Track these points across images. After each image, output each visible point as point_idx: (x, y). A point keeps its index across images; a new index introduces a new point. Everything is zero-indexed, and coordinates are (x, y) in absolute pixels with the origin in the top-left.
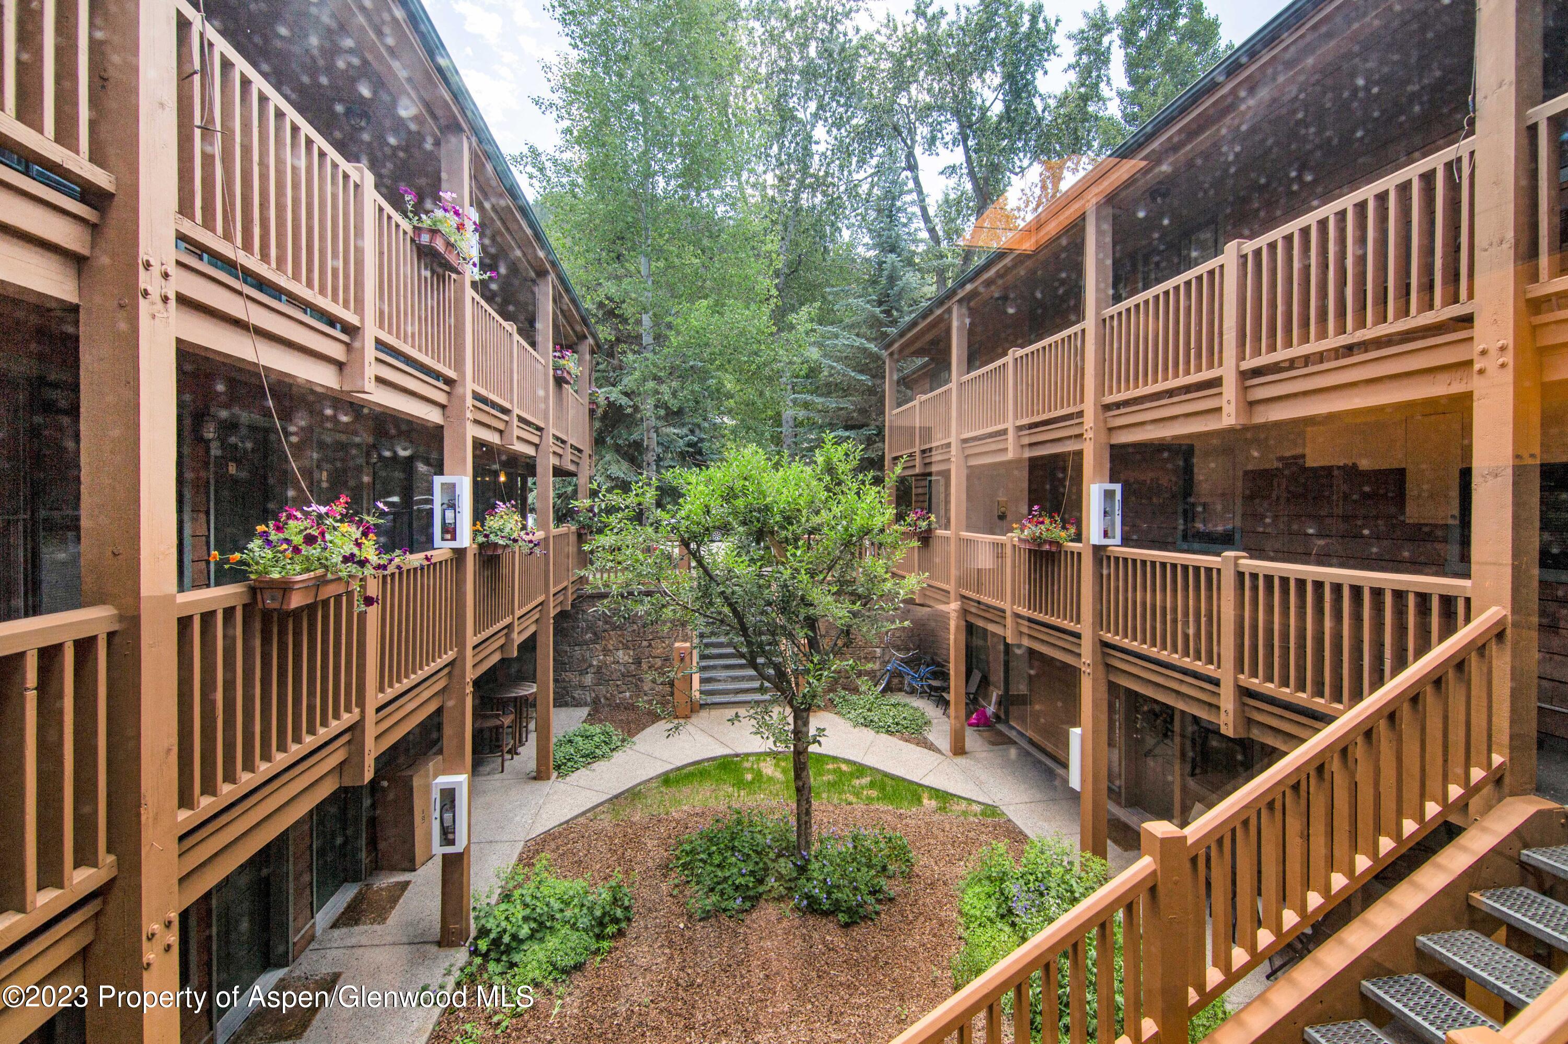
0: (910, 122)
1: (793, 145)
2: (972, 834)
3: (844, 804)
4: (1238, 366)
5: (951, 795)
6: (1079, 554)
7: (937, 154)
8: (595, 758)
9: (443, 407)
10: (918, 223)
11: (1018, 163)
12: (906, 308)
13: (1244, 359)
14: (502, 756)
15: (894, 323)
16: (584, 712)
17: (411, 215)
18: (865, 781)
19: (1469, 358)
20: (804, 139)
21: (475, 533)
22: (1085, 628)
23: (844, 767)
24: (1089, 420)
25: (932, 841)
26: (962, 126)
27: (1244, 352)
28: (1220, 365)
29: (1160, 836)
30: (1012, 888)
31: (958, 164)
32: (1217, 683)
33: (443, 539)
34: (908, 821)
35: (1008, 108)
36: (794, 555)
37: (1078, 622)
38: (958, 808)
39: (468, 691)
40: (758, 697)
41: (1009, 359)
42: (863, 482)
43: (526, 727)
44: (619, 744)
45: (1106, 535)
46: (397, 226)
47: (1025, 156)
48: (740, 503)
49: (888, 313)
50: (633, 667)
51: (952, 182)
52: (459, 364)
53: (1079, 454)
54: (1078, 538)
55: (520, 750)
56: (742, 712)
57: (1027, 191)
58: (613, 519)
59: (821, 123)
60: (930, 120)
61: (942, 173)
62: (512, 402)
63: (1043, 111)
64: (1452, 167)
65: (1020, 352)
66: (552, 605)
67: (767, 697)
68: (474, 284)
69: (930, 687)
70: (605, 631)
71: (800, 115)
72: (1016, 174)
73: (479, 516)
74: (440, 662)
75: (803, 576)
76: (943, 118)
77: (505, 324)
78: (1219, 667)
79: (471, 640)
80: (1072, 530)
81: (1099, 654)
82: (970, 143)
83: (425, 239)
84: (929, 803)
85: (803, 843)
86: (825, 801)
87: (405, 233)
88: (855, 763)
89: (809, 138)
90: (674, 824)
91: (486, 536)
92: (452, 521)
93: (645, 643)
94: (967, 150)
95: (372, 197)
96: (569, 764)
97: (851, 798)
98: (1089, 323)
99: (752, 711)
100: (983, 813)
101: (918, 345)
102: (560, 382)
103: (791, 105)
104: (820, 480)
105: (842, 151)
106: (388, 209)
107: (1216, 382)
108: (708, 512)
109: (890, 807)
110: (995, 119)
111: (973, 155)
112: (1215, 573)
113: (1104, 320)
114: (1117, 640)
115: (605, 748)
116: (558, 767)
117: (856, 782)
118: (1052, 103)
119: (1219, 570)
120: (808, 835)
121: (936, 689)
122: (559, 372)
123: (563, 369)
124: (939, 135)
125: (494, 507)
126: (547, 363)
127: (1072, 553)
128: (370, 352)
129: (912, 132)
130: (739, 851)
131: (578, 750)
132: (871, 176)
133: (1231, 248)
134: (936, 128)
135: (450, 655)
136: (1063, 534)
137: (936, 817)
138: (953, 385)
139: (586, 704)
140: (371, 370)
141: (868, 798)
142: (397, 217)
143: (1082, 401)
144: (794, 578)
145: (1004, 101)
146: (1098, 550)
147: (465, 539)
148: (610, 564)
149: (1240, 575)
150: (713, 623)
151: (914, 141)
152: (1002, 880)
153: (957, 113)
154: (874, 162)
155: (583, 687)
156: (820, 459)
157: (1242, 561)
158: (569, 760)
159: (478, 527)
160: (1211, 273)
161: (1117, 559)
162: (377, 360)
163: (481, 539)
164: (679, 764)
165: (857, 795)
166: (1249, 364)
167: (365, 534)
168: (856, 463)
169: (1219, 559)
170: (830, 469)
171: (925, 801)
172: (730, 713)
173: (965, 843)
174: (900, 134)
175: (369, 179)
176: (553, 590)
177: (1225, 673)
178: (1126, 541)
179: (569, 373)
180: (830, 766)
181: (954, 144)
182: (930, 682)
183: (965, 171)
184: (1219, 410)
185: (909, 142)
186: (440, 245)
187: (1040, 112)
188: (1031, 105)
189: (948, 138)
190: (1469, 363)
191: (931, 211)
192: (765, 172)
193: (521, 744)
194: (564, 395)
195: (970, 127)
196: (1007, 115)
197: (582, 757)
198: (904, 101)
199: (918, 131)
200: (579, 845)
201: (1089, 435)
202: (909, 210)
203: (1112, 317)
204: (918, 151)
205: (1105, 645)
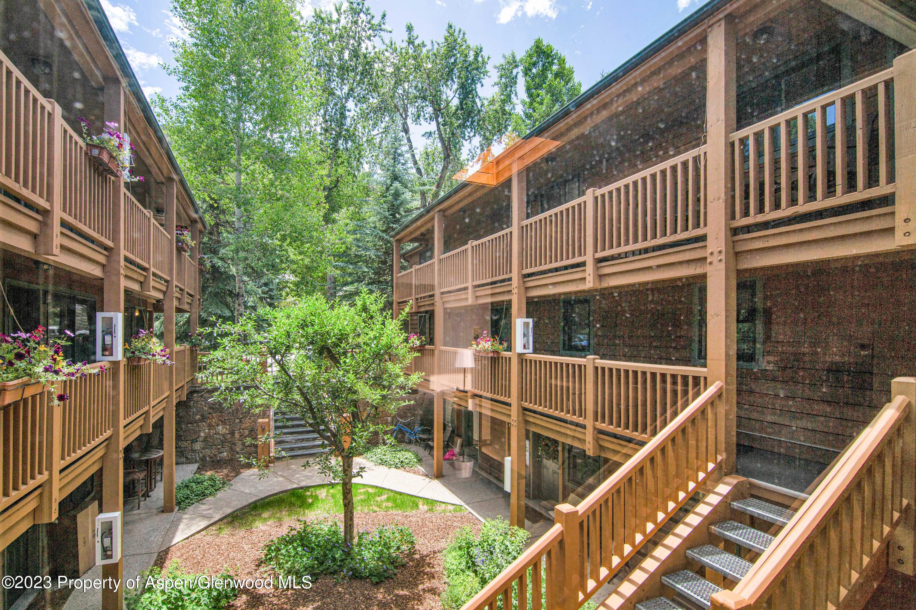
0: (404, 103)
1: (334, 110)
2: (449, 523)
3: (371, 512)
4: (594, 256)
5: (436, 501)
6: (510, 358)
7: (420, 124)
8: (204, 495)
9: (103, 266)
10: (410, 164)
11: (467, 134)
12: (403, 213)
13: (597, 252)
14: (138, 499)
15: (397, 221)
16: (195, 466)
17: (85, 136)
18: (384, 497)
19: (705, 256)
20: (341, 108)
21: (125, 351)
22: (514, 400)
23: (371, 490)
24: (515, 282)
25: (426, 529)
26: (435, 110)
27: (597, 248)
28: (585, 255)
29: (565, 512)
30: (475, 551)
31: (433, 131)
32: (584, 427)
33: (103, 355)
34: (411, 519)
35: (461, 103)
36: (345, 362)
37: (509, 397)
38: (440, 508)
39: (121, 456)
40: (321, 450)
41: (468, 246)
42: (386, 317)
43: (155, 479)
44: (221, 485)
45: (524, 347)
46: (76, 143)
47: (471, 130)
48: (310, 330)
49: (393, 215)
50: (229, 436)
51: (429, 142)
52: (115, 239)
53: (509, 302)
54: (509, 349)
55: (150, 494)
56: (311, 460)
57: (473, 151)
58: (225, 341)
59: (351, 99)
60: (417, 104)
61: (423, 136)
62: (149, 263)
63: (481, 107)
64: (696, 159)
65: (476, 243)
66: (174, 397)
67: (327, 450)
68: (127, 185)
69: (420, 438)
70: (210, 413)
71: (338, 93)
72: (466, 140)
73: (127, 339)
74: (101, 438)
75: (351, 376)
76: (424, 104)
77: (145, 211)
78: (585, 418)
79: (123, 422)
80: (505, 345)
81: (521, 415)
82: (440, 120)
83: (96, 152)
84: (423, 507)
85: (348, 537)
86: (359, 512)
87: (81, 148)
88: (377, 487)
89: (344, 107)
90: (262, 534)
91: (133, 353)
92: (110, 343)
93: (237, 421)
94: (438, 124)
95: (59, 123)
96: (187, 501)
97: (376, 509)
98: (515, 228)
99: (318, 459)
100: (455, 510)
101: (413, 236)
102: (180, 250)
103: (333, 86)
104: (361, 316)
105: (365, 116)
106: (70, 131)
107: (583, 264)
108: (289, 335)
109: (400, 512)
110: (454, 108)
111: (442, 127)
112: (583, 367)
113: (523, 227)
114: (531, 406)
115: (211, 489)
116: (179, 503)
117: (378, 499)
118: (486, 103)
119: (585, 366)
120: (351, 532)
121: (424, 440)
122: (180, 244)
123: (183, 242)
124: (422, 114)
125: (138, 333)
126: (172, 238)
127: (506, 358)
128: (57, 228)
129: (406, 110)
130: (307, 546)
131: (192, 492)
132: (381, 133)
133: (590, 191)
134: (420, 109)
135: (109, 433)
136: (501, 347)
137: (428, 515)
138: (435, 260)
139: (196, 462)
140: (57, 240)
141: (386, 507)
142: (75, 136)
143: (511, 272)
144: (345, 376)
145: (459, 98)
146: (520, 355)
147: (119, 355)
148: (219, 370)
149: (597, 368)
150: (290, 405)
151: (407, 116)
152: (468, 548)
153: (432, 102)
154: (383, 125)
155: (194, 451)
156: (359, 303)
157: (597, 361)
158: (187, 498)
159: (127, 346)
160: (579, 205)
161: (531, 361)
162: (62, 233)
163: (129, 355)
164: (263, 496)
165: (379, 506)
166: (600, 255)
167: (57, 352)
168: (381, 305)
169: (585, 360)
170: (365, 309)
171: (421, 506)
172: (303, 461)
173: (445, 528)
174: (398, 110)
175: (58, 110)
176: (175, 388)
177: (589, 422)
178: (535, 351)
179: (187, 245)
180: (362, 490)
181: (430, 120)
182: (421, 436)
183: (437, 136)
184: (584, 279)
185: (404, 116)
186: (105, 158)
187: (479, 107)
188: (474, 102)
189: (427, 116)
190: (705, 258)
191: (417, 157)
192: (315, 125)
193: (151, 490)
194: (183, 260)
195: (440, 110)
196: (461, 107)
197: (196, 496)
198: (400, 91)
199: (410, 110)
200: (197, 552)
201: (515, 291)
202: (406, 155)
203: (527, 226)
204: (409, 121)
205: (525, 409)
